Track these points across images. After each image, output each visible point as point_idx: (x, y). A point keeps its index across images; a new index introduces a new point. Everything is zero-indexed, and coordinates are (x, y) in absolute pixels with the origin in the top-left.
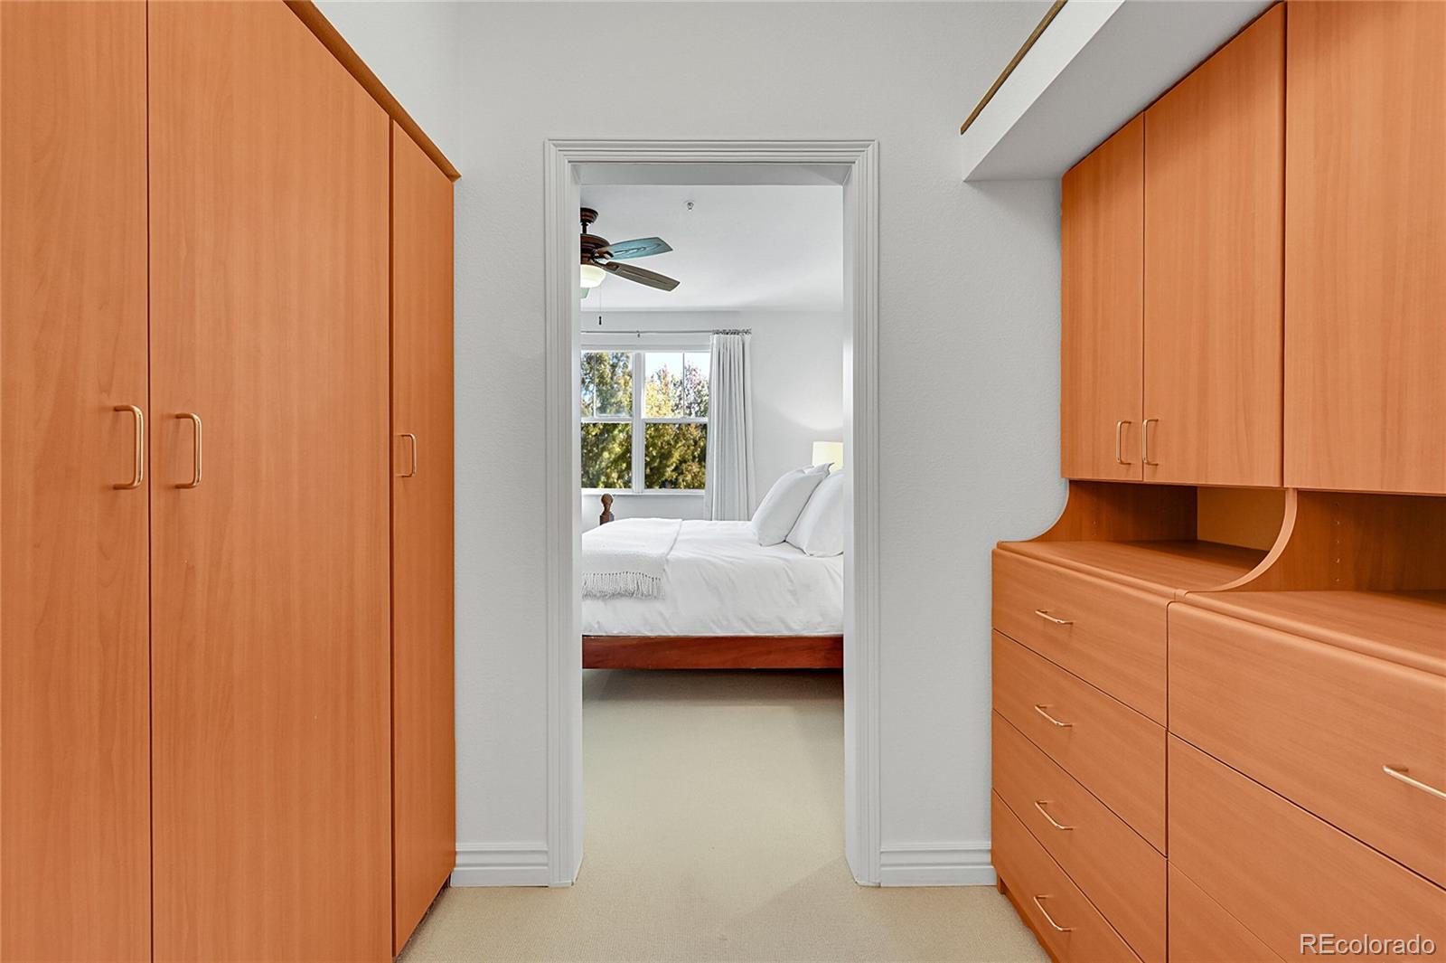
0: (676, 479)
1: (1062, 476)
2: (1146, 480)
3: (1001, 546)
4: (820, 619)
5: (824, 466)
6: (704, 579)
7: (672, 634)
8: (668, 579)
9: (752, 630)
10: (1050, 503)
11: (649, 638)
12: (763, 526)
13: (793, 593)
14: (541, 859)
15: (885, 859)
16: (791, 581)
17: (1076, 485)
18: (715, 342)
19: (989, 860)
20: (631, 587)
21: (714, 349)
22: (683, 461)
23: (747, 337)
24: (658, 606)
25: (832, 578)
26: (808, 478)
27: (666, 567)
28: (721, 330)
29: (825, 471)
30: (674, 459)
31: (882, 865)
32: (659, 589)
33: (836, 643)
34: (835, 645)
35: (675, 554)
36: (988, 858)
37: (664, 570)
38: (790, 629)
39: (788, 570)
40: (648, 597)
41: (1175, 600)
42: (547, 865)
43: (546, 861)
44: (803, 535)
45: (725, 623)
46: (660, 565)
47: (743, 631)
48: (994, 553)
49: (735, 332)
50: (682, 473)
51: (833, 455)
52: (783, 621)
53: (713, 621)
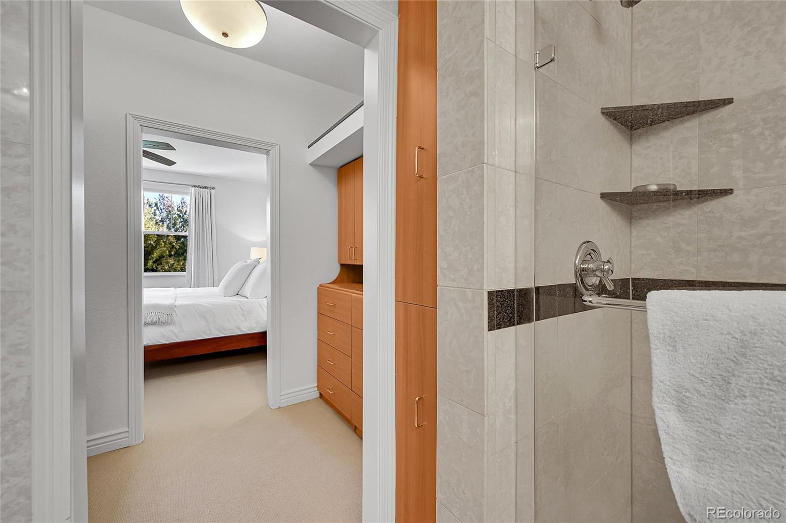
0: (157, 267)
1: (338, 262)
2: (355, 264)
3: (320, 285)
4: (256, 325)
5: (257, 259)
6: (198, 313)
7: (179, 341)
8: (176, 314)
9: (222, 333)
10: (334, 271)
11: (166, 344)
12: (227, 287)
13: (243, 315)
14: (126, 435)
15: (282, 398)
16: (242, 310)
17: (342, 266)
18: (193, 192)
19: (317, 390)
20: (155, 320)
21: (193, 196)
22: (161, 257)
23: (213, 191)
24: (171, 328)
25: (261, 306)
26: (249, 265)
27: (175, 309)
28: (197, 185)
29: (258, 261)
30: (155, 256)
31: (281, 400)
32: (171, 320)
33: (263, 335)
34: (262, 336)
35: (177, 303)
36: (316, 389)
37: (174, 310)
38: (242, 331)
39: (241, 306)
40: (164, 324)
41: (353, 293)
42: (128, 437)
43: (127, 436)
44: (248, 290)
45: (208, 332)
46: (172, 308)
47: (218, 335)
48: (318, 288)
49: (206, 188)
50: (161, 264)
51: (261, 254)
52: (239, 328)
53: (203, 332)
